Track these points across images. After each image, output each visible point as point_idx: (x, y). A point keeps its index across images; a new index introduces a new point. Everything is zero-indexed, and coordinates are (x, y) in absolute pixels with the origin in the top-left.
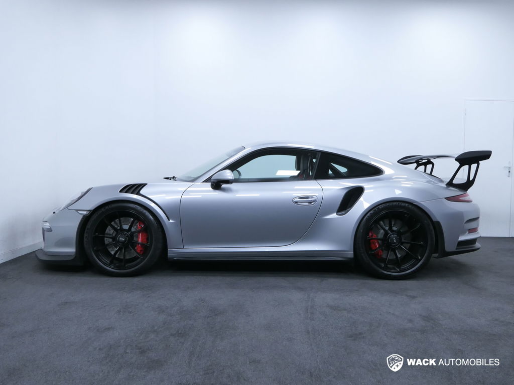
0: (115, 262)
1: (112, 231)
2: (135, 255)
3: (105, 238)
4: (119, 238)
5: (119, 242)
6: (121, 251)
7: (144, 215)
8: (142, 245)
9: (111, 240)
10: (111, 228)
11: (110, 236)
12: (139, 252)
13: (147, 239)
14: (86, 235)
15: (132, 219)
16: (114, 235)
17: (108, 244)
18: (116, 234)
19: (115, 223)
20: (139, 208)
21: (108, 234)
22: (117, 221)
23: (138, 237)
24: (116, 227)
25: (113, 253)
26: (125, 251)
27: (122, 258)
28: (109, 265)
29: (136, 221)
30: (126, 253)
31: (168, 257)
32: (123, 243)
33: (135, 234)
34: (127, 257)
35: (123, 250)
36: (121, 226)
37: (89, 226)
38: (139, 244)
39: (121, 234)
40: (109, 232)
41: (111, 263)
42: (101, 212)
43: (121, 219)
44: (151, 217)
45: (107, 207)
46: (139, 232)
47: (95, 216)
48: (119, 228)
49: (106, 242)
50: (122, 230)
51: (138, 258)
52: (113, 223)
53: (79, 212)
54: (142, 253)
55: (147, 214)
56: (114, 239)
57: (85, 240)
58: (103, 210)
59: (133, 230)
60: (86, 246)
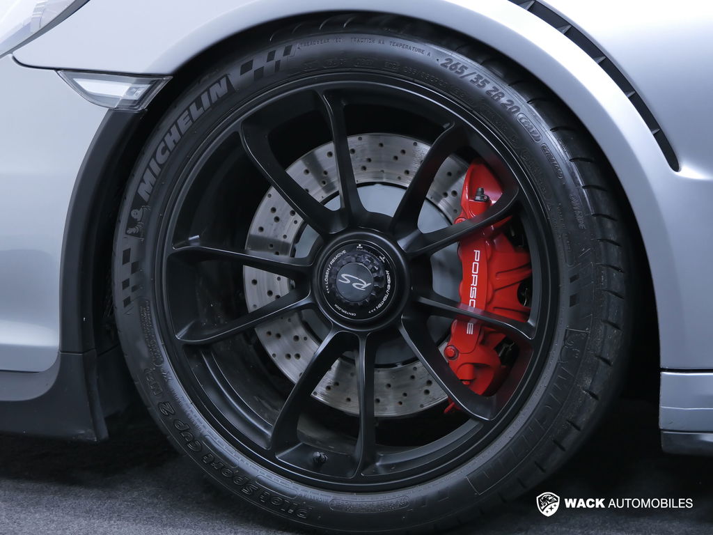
0: (305, 429)
1: (290, 225)
2: (439, 394)
3: (249, 272)
4: (335, 274)
5: (333, 297)
6: (349, 363)
7: (503, 119)
8: (483, 327)
9: (282, 285)
10: (284, 207)
11: (284, 259)
12: (465, 373)
13: (524, 289)
14: (123, 241)
15: (424, 149)
16: (304, 251)
17: (260, 312)
18: (316, 252)
19: (315, 168)
20: (470, 70)
21: (261, 243)
22: (325, 153)
23: (459, 273)
24: (318, 194)
25: (293, 371)
26: (372, 365)
27: (353, 407)
28: (264, 457)
29: (449, 163)
30: (381, 376)
31: (663, 423)
32: (362, 307)
33: (438, 255)
34: (389, 409)
35: (361, 361)
36: (350, 190)
37: (143, 183)
38: (464, 319)
39: (351, 246)
40: (269, 233)
41: (285, 436)
42: (219, 90)
43: (353, 141)
44: (551, 141)
45: (260, 61)
46: (467, 240)
47: (180, 120)
48: (335, 205)
49: (255, 299)
50: (355, 217)
51: (460, 418)
52: (297, 171)
53: (90, 85)
54: (480, 389)
55: (526, 113)
56: (301, 277)
57: (121, 272)
58: (236, 75)
59: (429, 220)
60: (125, 316)
